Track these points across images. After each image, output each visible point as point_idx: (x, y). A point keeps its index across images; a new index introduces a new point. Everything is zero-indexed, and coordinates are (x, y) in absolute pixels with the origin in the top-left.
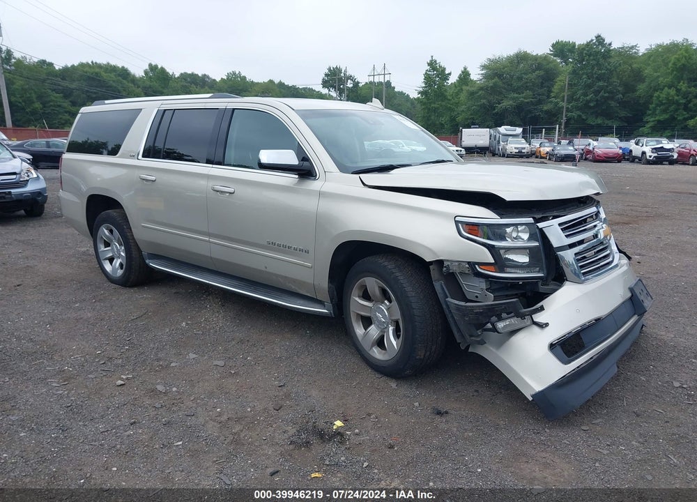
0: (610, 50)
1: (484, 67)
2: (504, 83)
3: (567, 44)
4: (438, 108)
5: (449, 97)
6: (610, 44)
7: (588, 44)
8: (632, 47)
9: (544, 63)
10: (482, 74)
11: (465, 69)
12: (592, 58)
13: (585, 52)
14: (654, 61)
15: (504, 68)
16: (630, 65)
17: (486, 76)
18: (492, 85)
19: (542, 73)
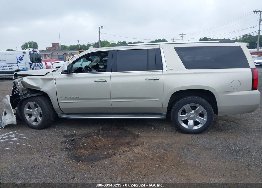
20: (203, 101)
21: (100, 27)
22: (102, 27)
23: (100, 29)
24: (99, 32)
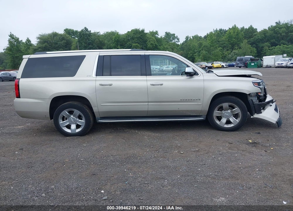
0: (91, 34)
1: (38, 38)
2: (49, 45)
3: (70, 30)
4: (19, 57)
5: (23, 52)
6: (90, 31)
7: (82, 31)
8: (98, 33)
9: (65, 37)
10: (38, 41)
11: (28, 39)
12: (85, 36)
13: (82, 33)
14: (107, 38)
15: (48, 39)
16: (99, 39)
17: (39, 42)
18: (44, 46)
19: (65, 41)
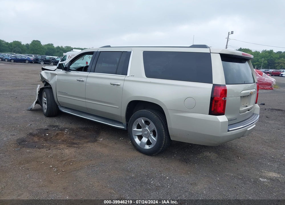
20: (155, 117)
21: (229, 32)
22: (232, 33)
23: (229, 34)
24: (227, 38)
